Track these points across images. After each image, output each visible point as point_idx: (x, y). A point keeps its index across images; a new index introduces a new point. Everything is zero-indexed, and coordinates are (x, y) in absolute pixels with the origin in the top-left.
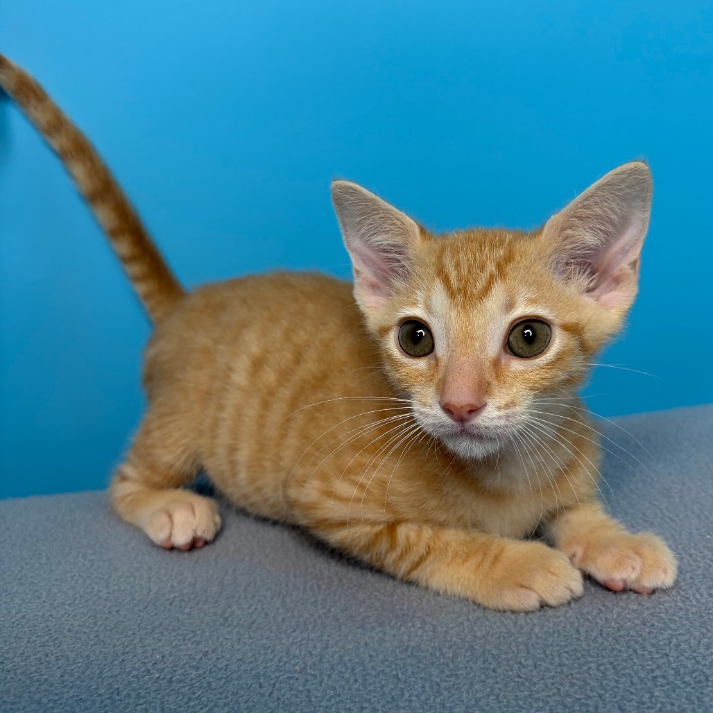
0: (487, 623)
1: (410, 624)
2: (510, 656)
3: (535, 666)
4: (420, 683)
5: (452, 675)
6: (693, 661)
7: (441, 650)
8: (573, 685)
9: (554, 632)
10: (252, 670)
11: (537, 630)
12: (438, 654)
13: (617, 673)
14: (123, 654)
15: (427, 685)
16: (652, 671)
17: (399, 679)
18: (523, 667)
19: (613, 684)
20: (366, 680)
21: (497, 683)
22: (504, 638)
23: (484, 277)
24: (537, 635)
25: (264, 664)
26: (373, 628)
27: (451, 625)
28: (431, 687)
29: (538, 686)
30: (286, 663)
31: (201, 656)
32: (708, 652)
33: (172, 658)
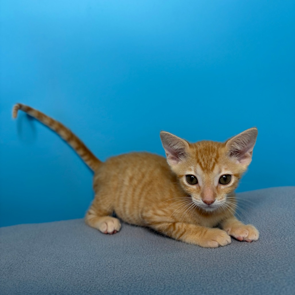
0: (203, 251)
1: (181, 252)
2: (210, 259)
3: (218, 262)
4: (185, 267)
5: (194, 265)
6: (264, 259)
7: (190, 258)
8: (229, 266)
9: (223, 253)
10: (136, 265)
11: (218, 252)
12: (190, 259)
13: (242, 263)
14: (99, 261)
15: (187, 267)
16: (252, 262)
17: (179, 266)
18: (215, 262)
19: (241, 265)
20: (170, 266)
21: (207, 266)
22: (209, 255)
23: (212, 163)
24: (218, 254)
25: (140, 263)
26: (170, 253)
27: (193, 252)
28: (189, 268)
29: (219, 267)
30: (146, 263)
31: (121, 261)
32: (269, 257)
33: (113, 262)
